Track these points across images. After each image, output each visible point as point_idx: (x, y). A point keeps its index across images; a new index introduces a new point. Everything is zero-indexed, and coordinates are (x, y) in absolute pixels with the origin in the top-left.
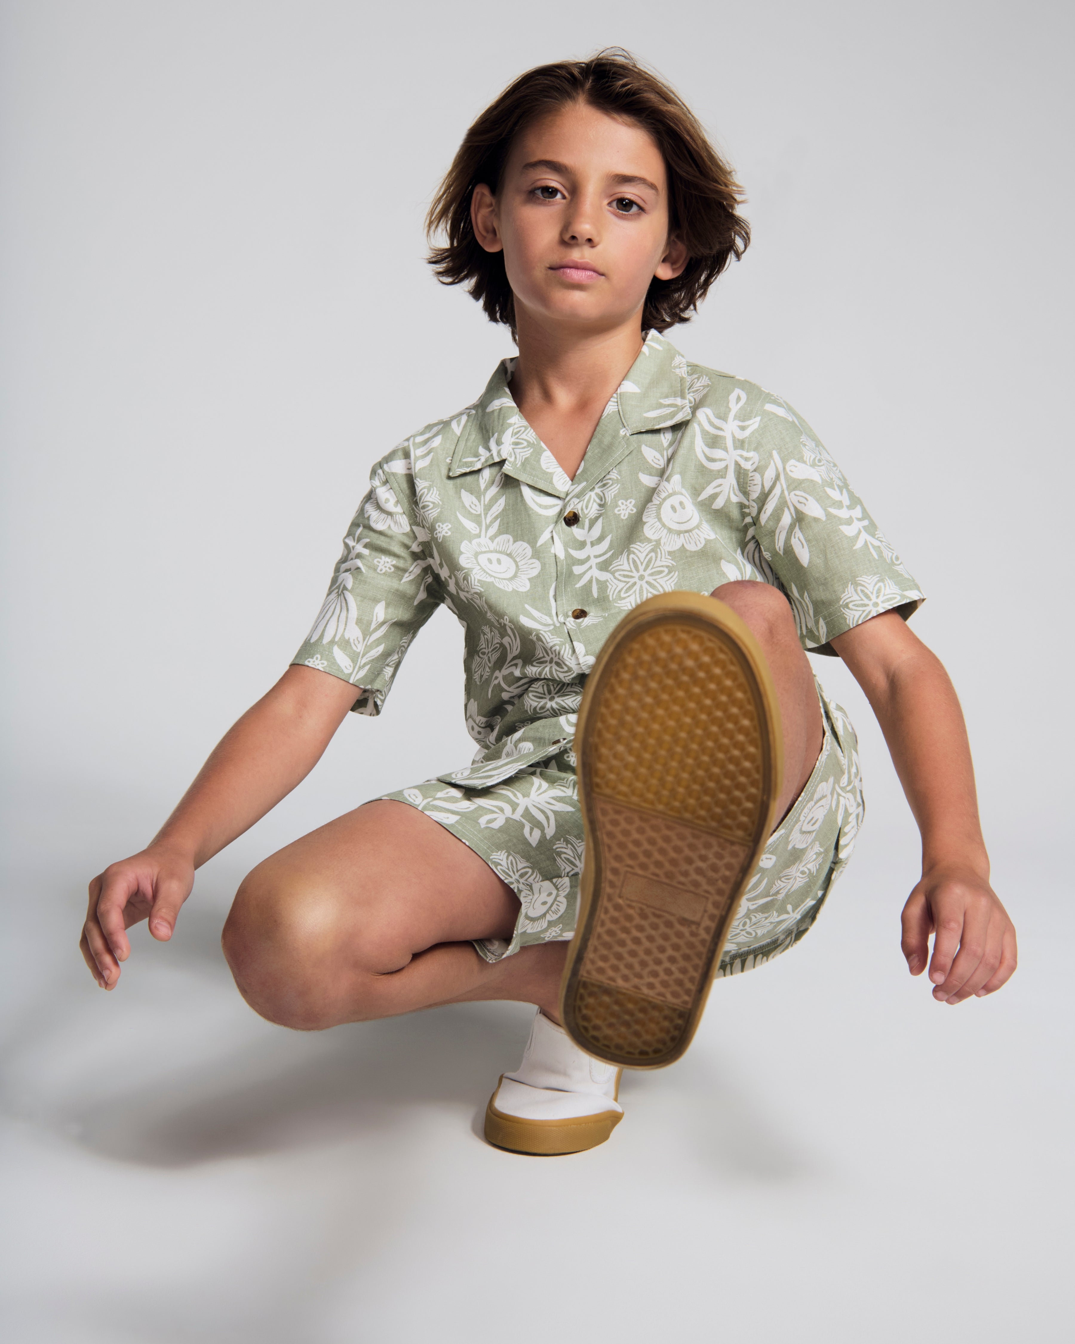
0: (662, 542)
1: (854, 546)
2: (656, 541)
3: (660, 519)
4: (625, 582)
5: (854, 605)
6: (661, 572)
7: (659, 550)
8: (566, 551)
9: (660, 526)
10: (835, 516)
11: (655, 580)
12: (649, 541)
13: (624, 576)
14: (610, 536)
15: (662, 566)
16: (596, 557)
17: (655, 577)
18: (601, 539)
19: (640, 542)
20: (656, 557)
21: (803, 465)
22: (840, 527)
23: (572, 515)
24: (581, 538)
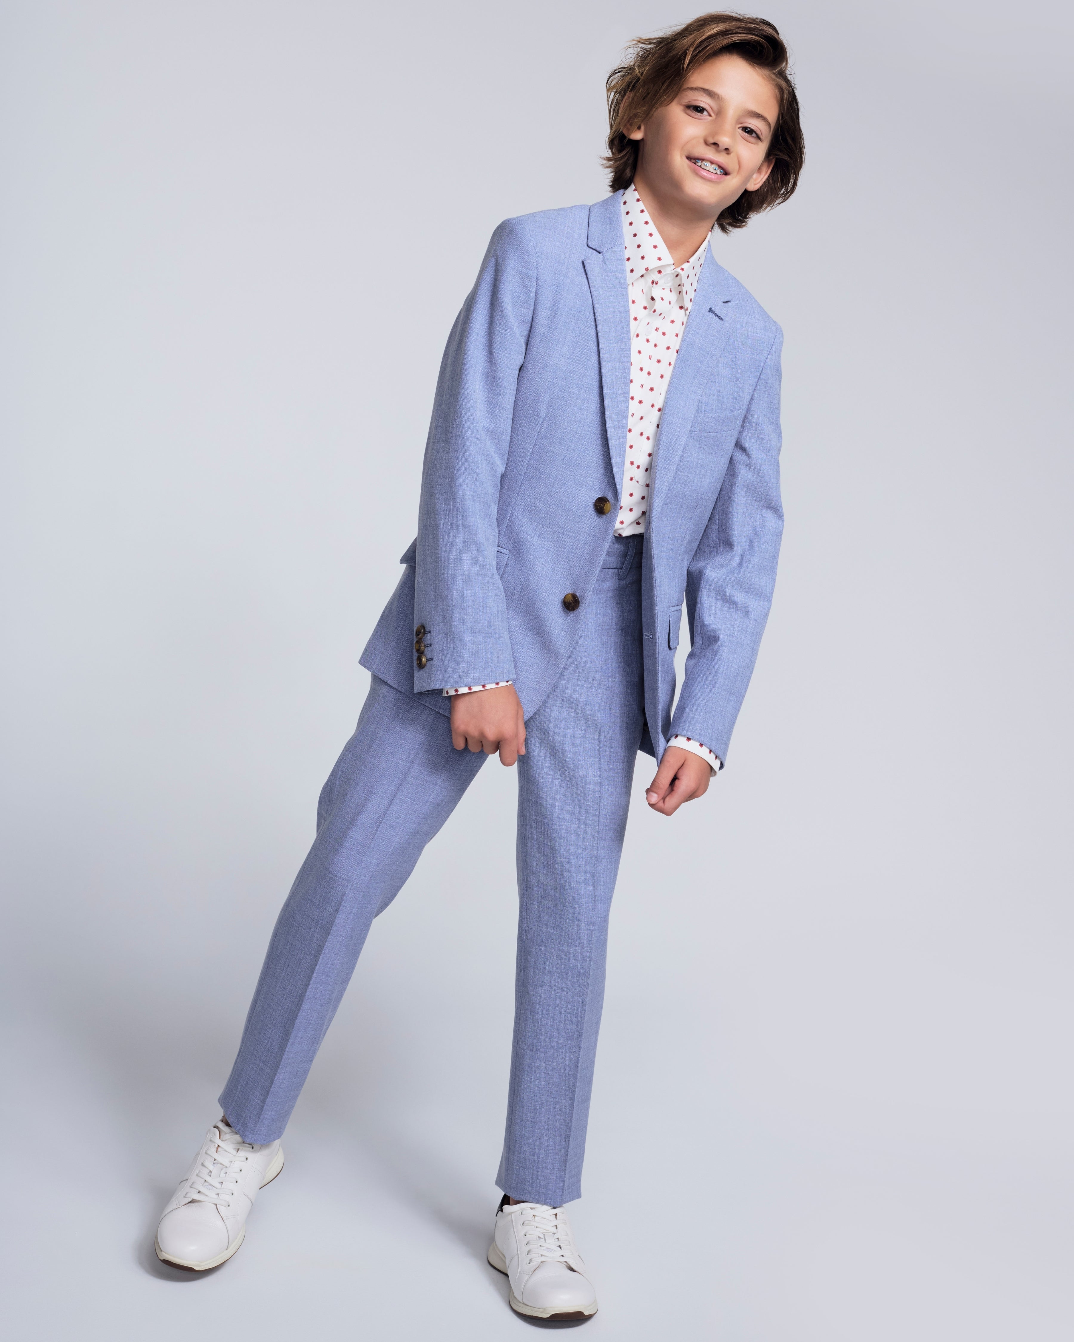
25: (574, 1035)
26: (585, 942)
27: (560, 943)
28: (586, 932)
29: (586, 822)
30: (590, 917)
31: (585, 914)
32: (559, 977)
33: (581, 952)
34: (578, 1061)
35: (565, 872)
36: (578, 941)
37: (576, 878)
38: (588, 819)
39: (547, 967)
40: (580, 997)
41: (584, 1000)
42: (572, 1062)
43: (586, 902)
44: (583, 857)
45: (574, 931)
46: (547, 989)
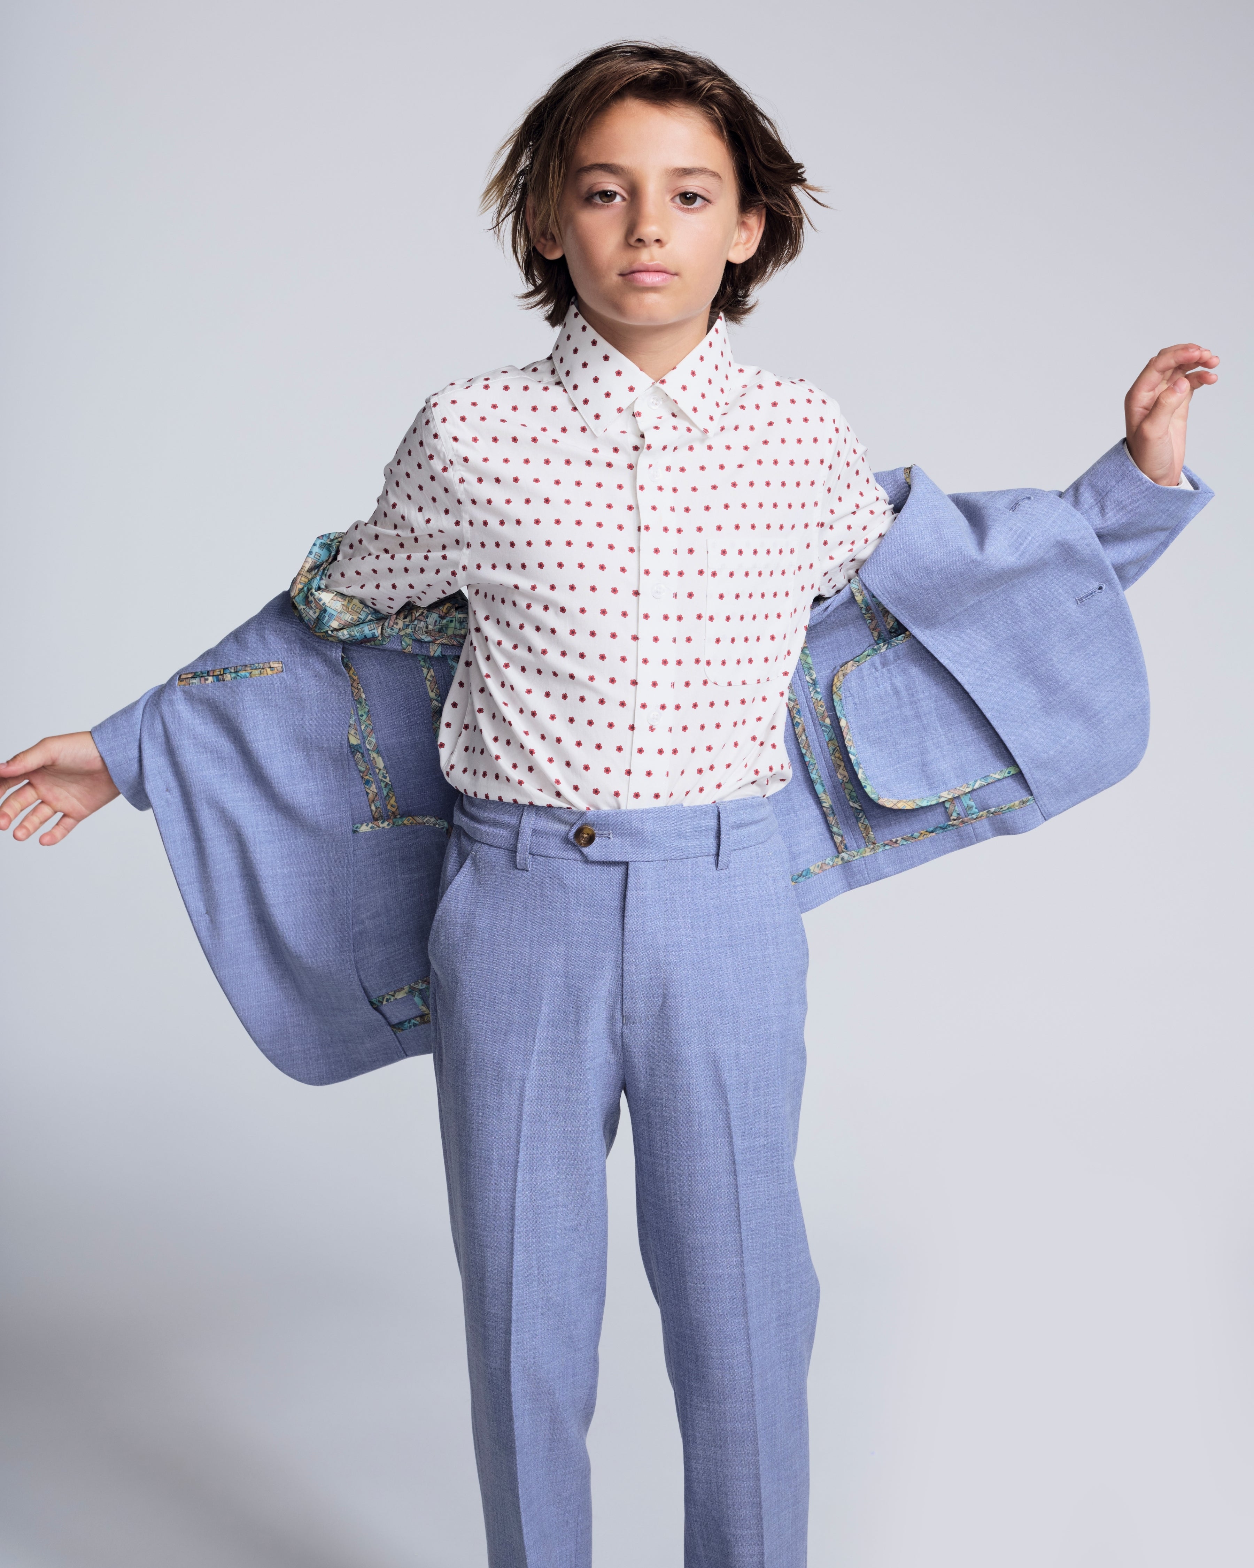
25: (750, 1521)
26: (744, 1395)
27: (708, 1401)
28: (743, 1381)
29: (722, 1229)
30: (744, 1359)
31: (737, 1357)
32: (715, 1446)
33: (739, 1410)
34: (763, 1555)
35: (702, 1302)
36: (733, 1395)
37: (718, 1309)
38: (725, 1224)
39: (697, 1434)
40: (749, 1469)
41: (755, 1472)
42: (755, 1558)
43: (736, 1341)
44: (724, 1279)
45: (726, 1383)
46: (703, 1461)
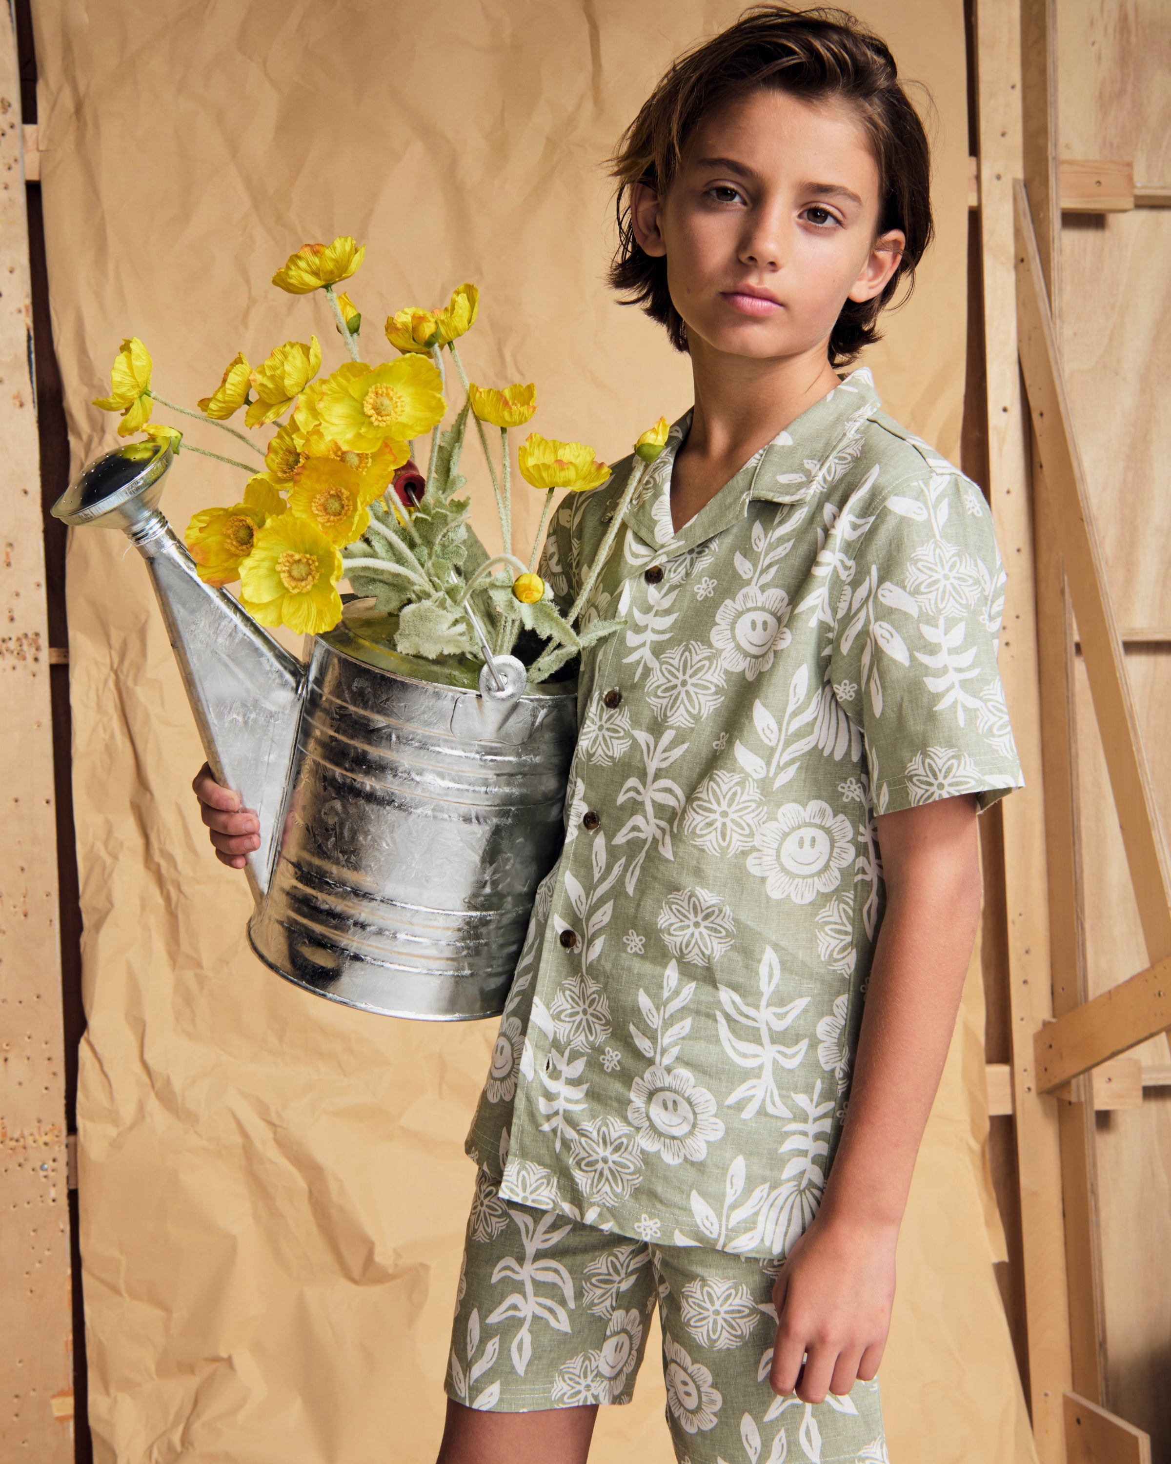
0: (724, 655)
1: (935, 705)
2: (717, 650)
3: (733, 629)
4: (667, 679)
5: (918, 780)
6: (707, 688)
7: (715, 662)
8: (631, 608)
9: (730, 636)
10: (922, 664)
11: (696, 693)
12: (710, 646)
13: (670, 672)
14: (678, 614)
15: (711, 682)
16: (654, 631)
17: (697, 690)
18: (667, 612)
19: (701, 642)
20: (709, 668)
21: (900, 590)
22: (925, 679)
23: (656, 570)
24: (651, 602)
